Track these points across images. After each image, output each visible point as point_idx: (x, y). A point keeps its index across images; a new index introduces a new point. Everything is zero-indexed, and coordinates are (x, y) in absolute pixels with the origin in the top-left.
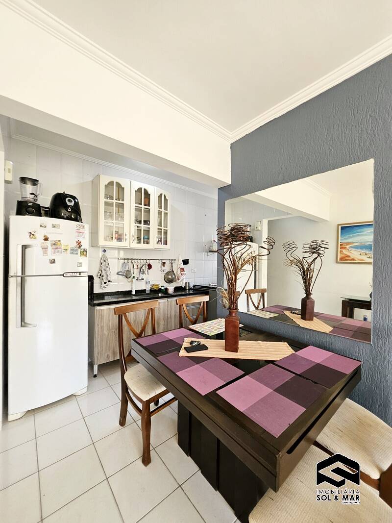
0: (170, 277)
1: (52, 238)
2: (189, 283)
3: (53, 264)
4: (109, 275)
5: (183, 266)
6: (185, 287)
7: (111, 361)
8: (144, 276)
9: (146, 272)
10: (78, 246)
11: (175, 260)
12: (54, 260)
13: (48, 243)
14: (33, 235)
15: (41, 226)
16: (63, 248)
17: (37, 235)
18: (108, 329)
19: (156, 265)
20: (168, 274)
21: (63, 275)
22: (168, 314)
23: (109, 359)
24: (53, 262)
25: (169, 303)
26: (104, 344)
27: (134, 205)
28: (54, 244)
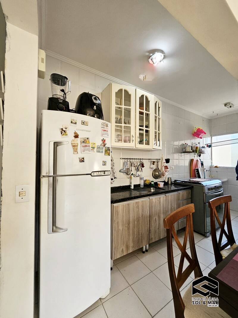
0: (157, 174)
1: (82, 135)
2: (171, 178)
3: (83, 163)
4: (115, 173)
5: (166, 164)
6: (168, 181)
7: (125, 255)
8: (139, 173)
9: (140, 169)
10: (103, 144)
11: (160, 159)
12: (83, 158)
13: (78, 141)
14: (64, 131)
15: (72, 122)
16: (90, 147)
17: (68, 132)
18: (123, 225)
19: (147, 164)
20: (155, 171)
21: (91, 174)
22: (166, 208)
23: (123, 253)
24: (82, 160)
25: (167, 198)
26: (119, 241)
27: (138, 110)
28: (83, 142)
